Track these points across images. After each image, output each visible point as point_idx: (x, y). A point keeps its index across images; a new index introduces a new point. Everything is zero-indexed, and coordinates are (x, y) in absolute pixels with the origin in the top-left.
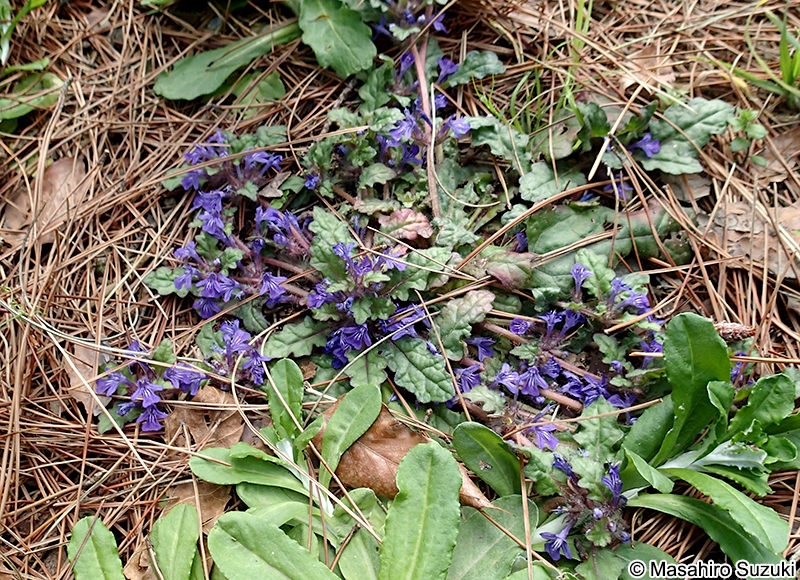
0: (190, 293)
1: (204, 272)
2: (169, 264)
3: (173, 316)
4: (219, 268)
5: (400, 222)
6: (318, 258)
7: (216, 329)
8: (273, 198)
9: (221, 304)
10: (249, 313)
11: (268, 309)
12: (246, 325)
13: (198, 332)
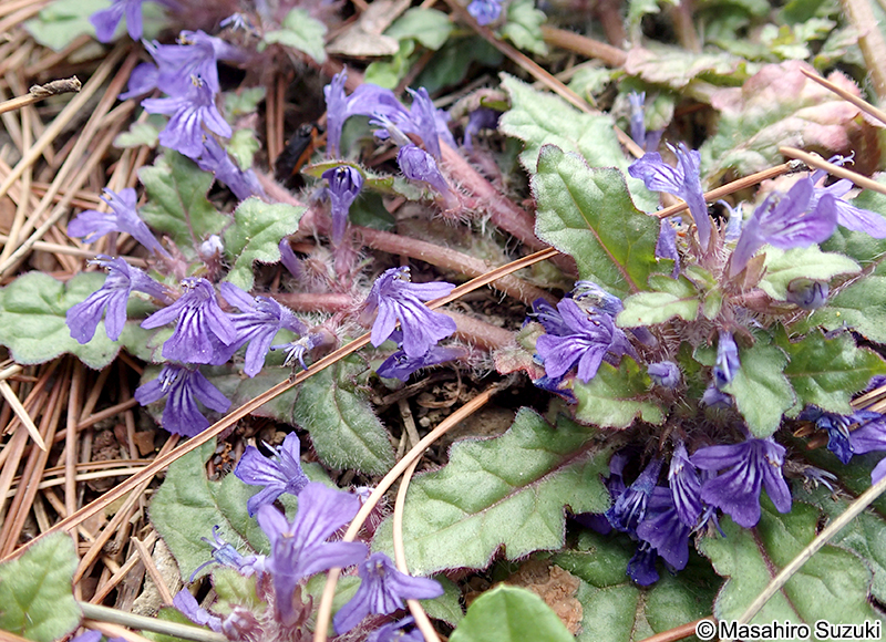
0: (125, 354)
1: (170, 282)
2: (57, 265)
3: (70, 432)
4: (220, 266)
5: (786, 97)
6: (560, 213)
7: (218, 467)
8: (372, 58)
9: (231, 383)
10: (329, 406)
11: (385, 391)
12: (320, 450)
13: (158, 481)
